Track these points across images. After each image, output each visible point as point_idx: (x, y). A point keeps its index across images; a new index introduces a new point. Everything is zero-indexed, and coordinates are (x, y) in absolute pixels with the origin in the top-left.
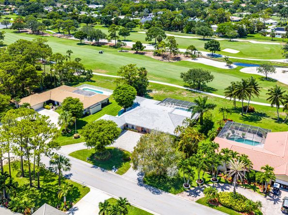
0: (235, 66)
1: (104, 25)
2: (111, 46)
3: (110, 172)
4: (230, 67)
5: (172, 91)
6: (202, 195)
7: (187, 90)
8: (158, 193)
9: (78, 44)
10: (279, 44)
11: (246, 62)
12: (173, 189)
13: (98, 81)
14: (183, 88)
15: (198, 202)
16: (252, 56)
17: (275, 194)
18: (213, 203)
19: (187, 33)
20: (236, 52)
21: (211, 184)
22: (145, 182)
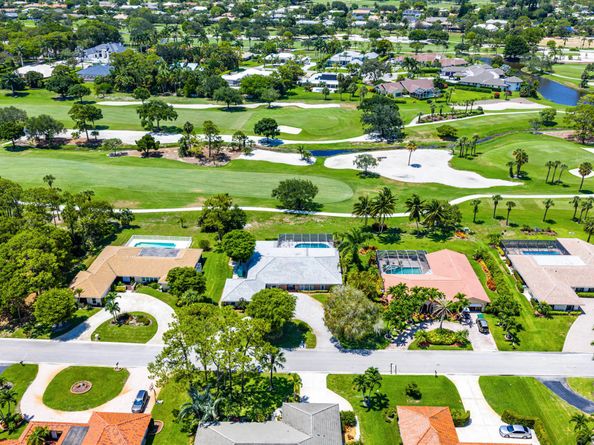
0: (313, 159)
1: (11, 92)
2: (79, 145)
3: (298, 349)
4: (308, 161)
5: (268, 219)
6: (409, 341)
7: (286, 213)
8: (368, 354)
9: (8, 148)
10: (338, 106)
11: (320, 148)
12: (378, 345)
13: (142, 224)
14: (278, 210)
15: (410, 348)
16: (320, 136)
17: (467, 318)
18: (424, 344)
19: (189, 96)
20: (297, 131)
21: (410, 328)
22: (345, 347)
